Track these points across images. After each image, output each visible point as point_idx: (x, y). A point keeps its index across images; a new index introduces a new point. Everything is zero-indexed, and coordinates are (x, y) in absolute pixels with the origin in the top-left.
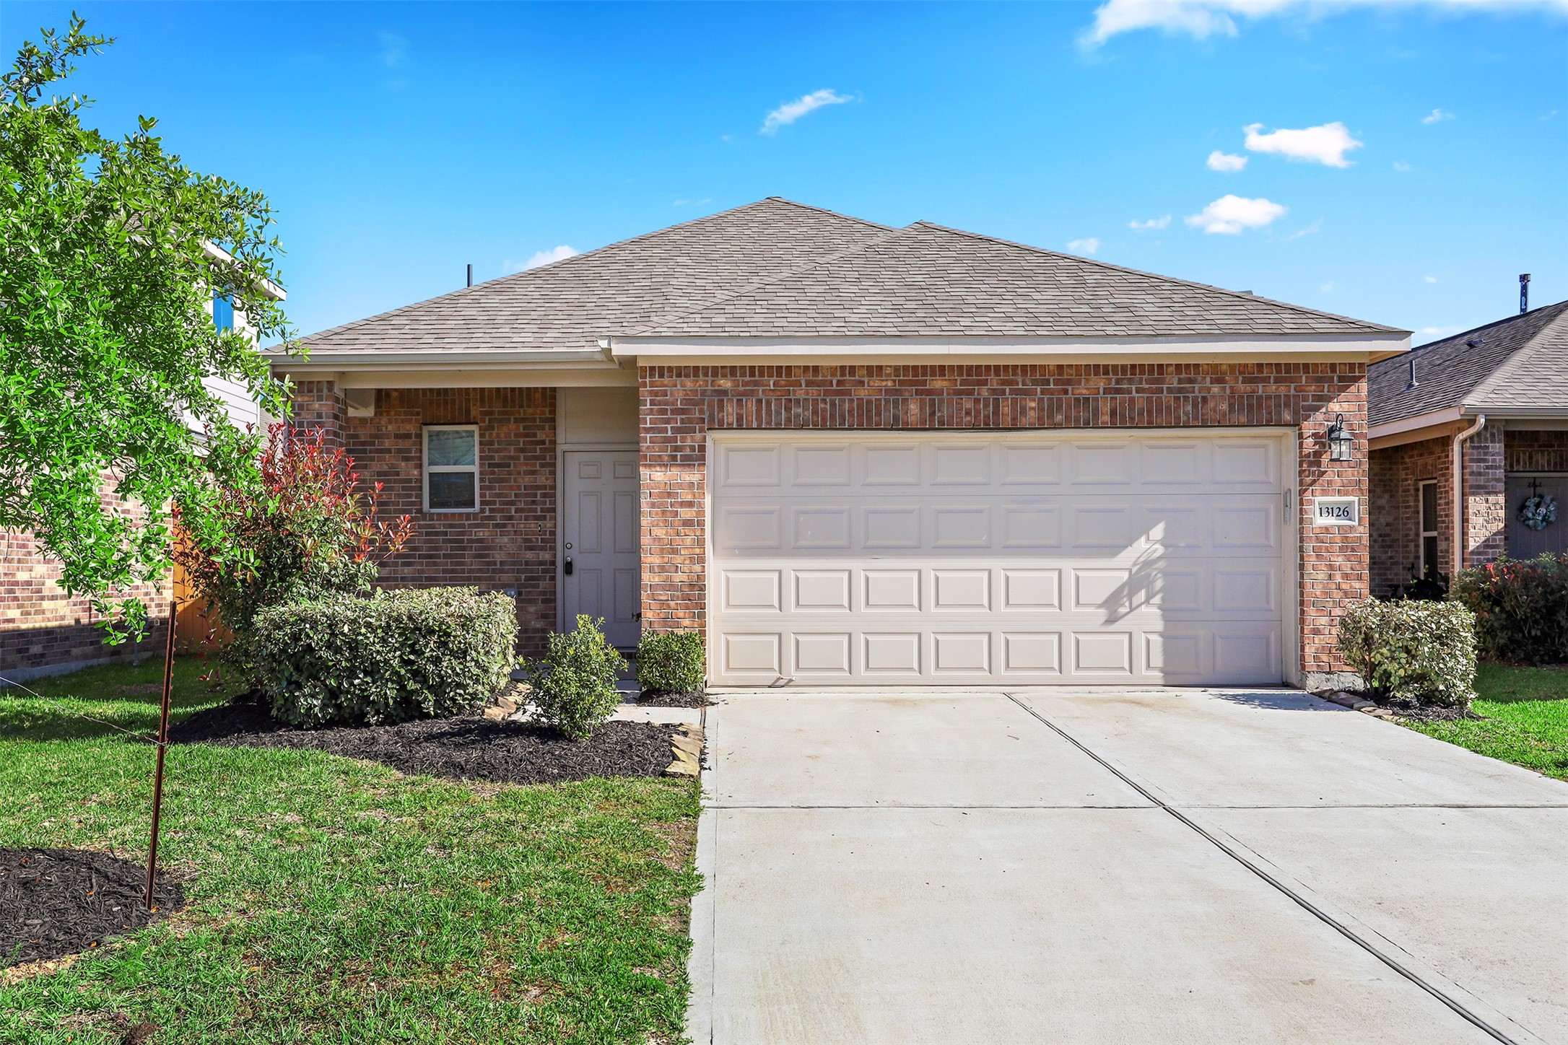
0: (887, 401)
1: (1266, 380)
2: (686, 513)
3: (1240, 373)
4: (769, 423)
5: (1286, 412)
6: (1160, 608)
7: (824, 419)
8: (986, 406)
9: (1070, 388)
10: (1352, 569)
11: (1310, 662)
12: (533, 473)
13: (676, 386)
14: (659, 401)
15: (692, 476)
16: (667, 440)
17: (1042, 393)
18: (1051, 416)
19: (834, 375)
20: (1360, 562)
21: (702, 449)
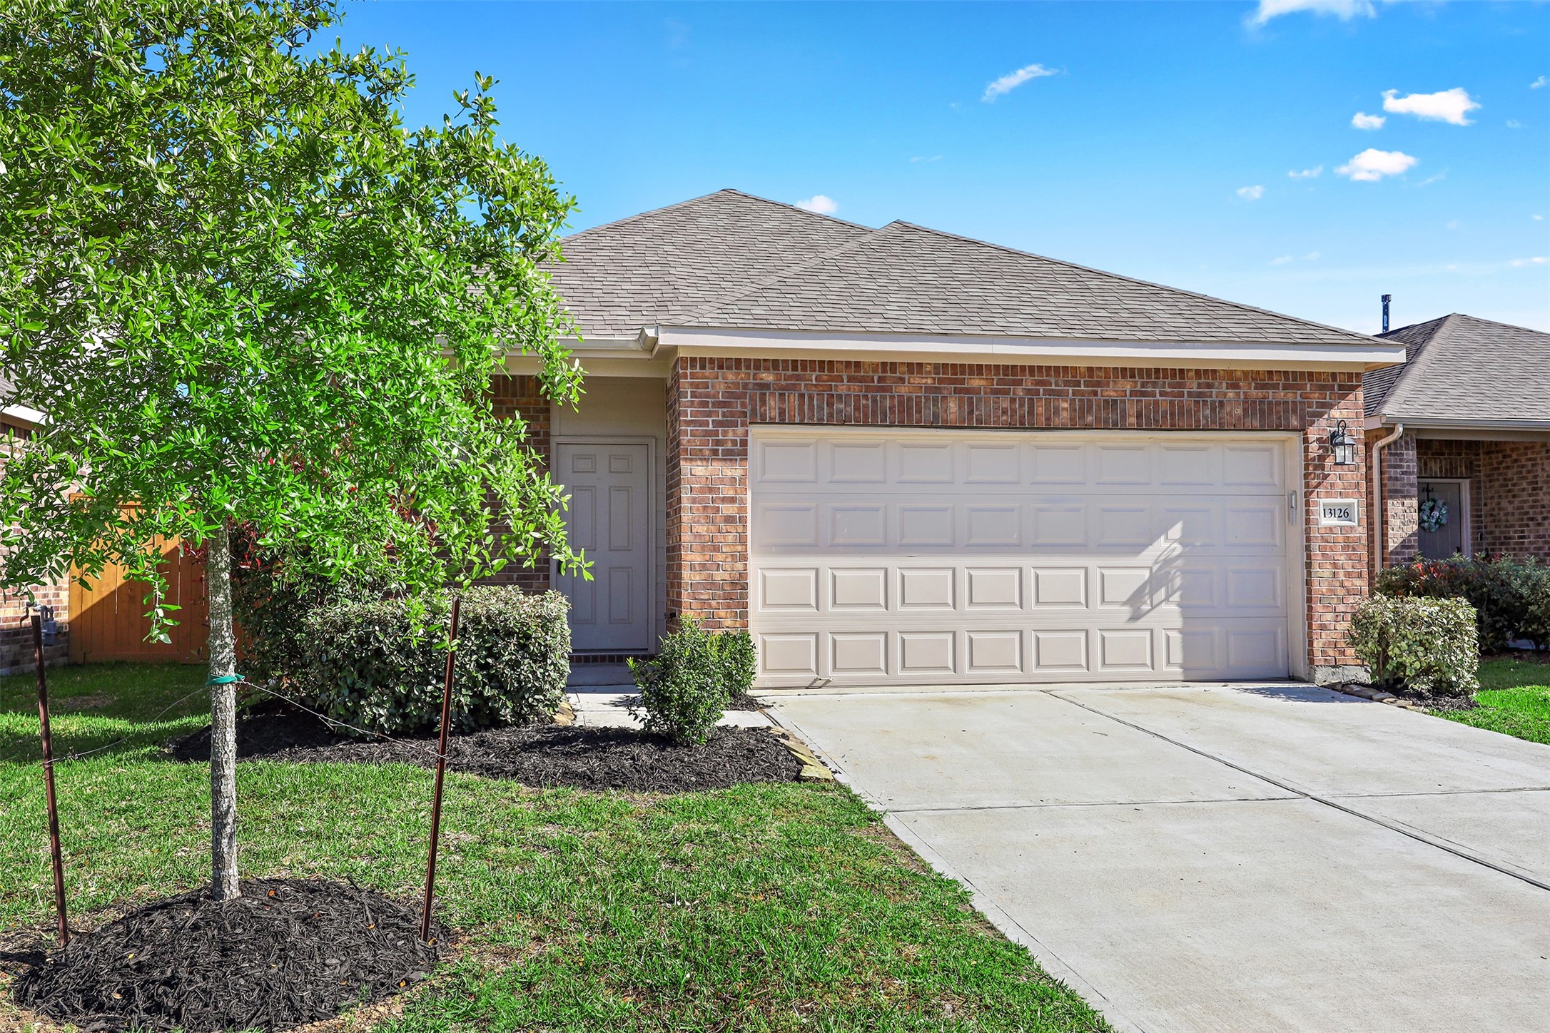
0: (927, 399)
1: (1275, 387)
2: (728, 509)
3: (1253, 379)
4: (811, 418)
5: (1294, 417)
6: (1179, 605)
7: (866, 416)
8: (1022, 405)
9: (1099, 390)
10: (1353, 567)
11: (1318, 656)
13: (717, 378)
14: (700, 393)
15: (732, 471)
16: (708, 433)
17: (1074, 394)
18: (1082, 417)
19: (875, 371)
20: (1360, 560)
21: (744, 443)
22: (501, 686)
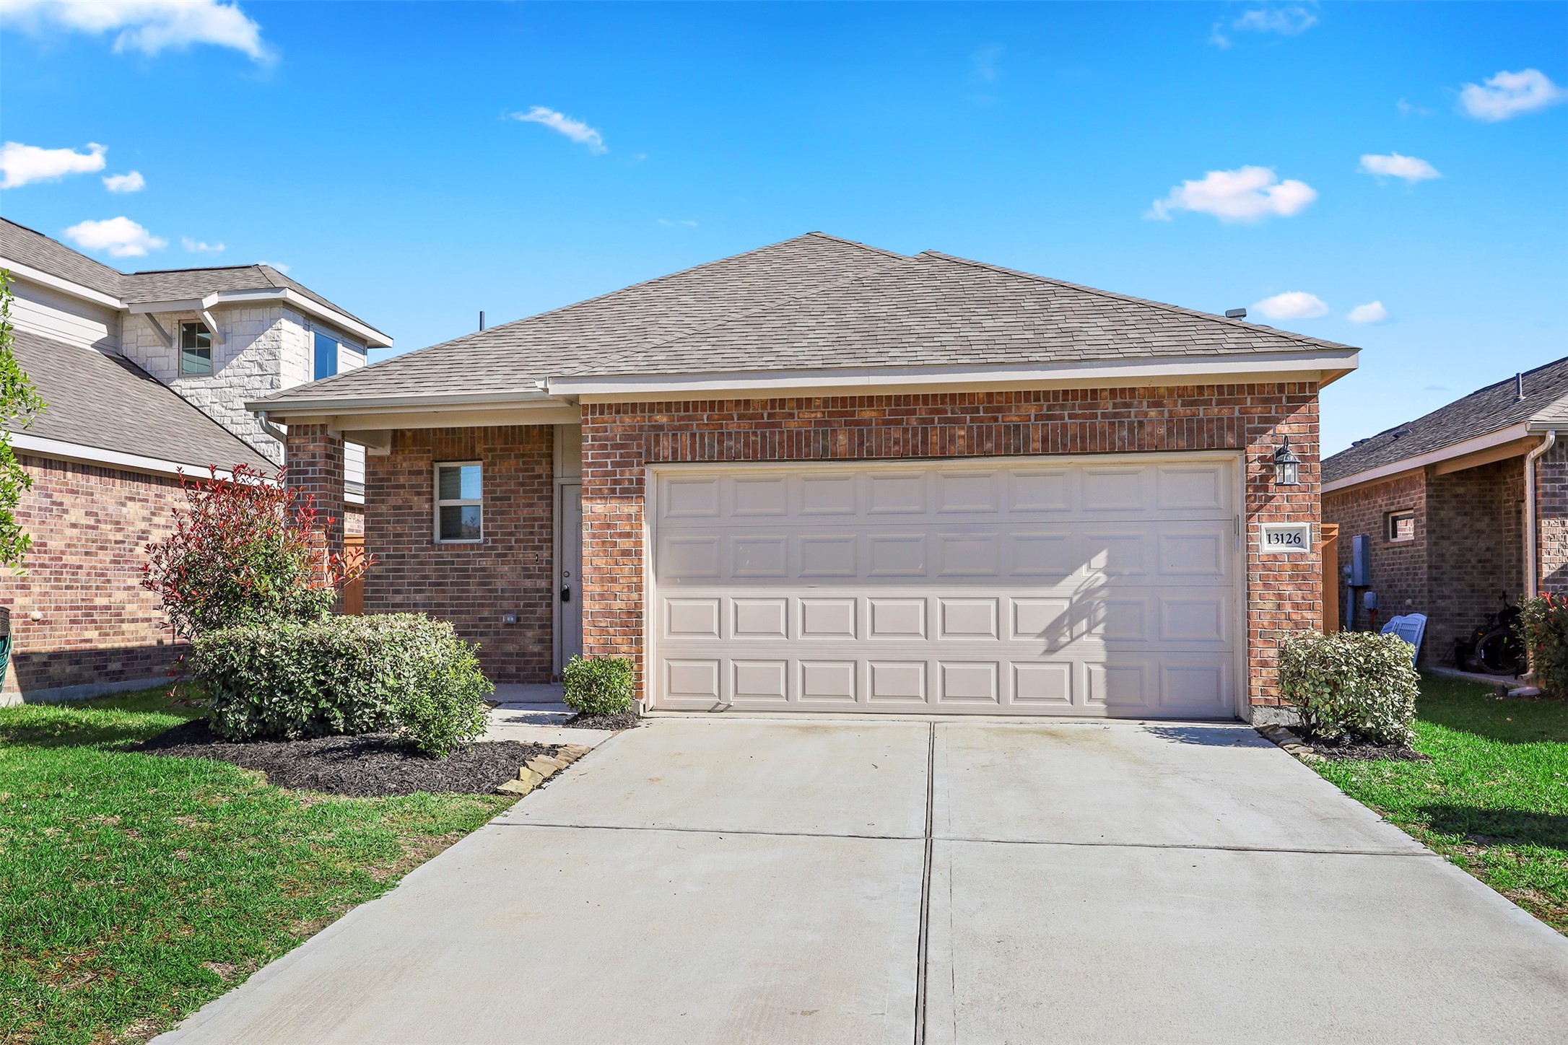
0: (816, 433)
1: (1208, 403)
2: (625, 544)
3: (1179, 396)
4: (702, 456)
5: (1230, 435)
6: (1103, 638)
7: (755, 452)
8: (915, 435)
9: (1000, 416)
10: (1303, 598)
11: (1257, 694)
12: (531, 505)
13: (615, 422)
14: (599, 437)
15: (630, 508)
16: (606, 474)
17: (972, 420)
18: (980, 444)
19: (764, 408)
20: (1312, 591)
21: (640, 482)
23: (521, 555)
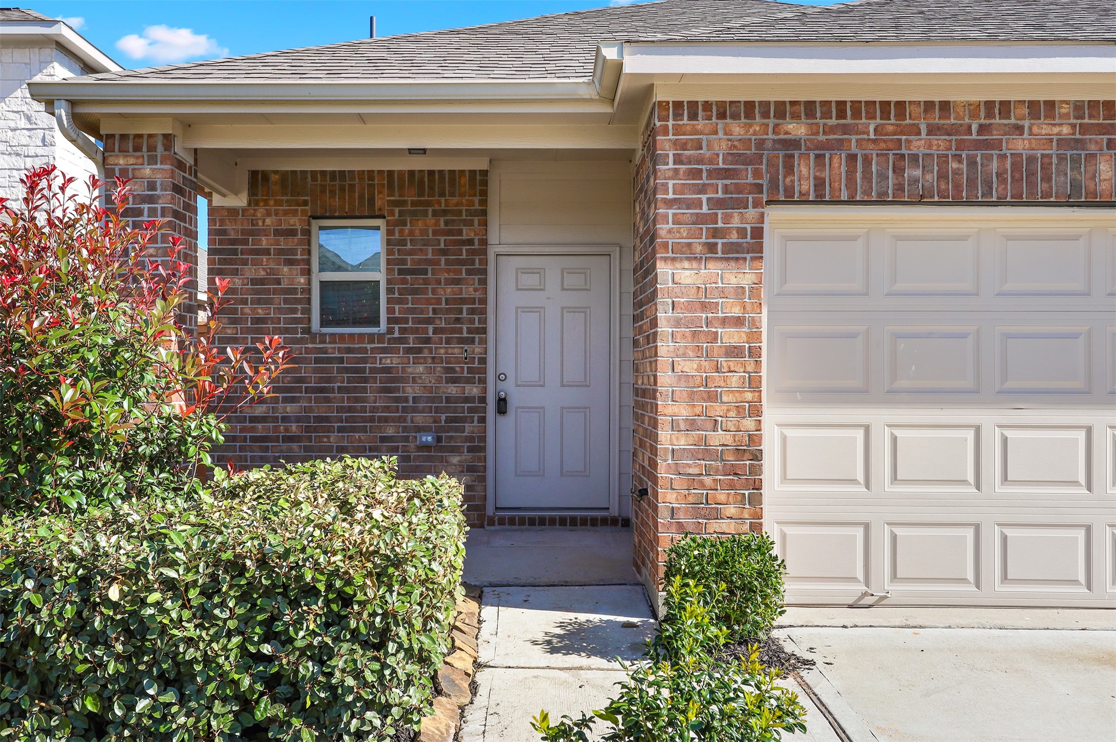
0: (1061, 158)
2: (731, 336)
7: (957, 187)
13: (716, 133)
14: (688, 156)
15: (740, 277)
16: (700, 219)
19: (974, 115)
21: (758, 233)
22: (293, 699)
23: (442, 351)
